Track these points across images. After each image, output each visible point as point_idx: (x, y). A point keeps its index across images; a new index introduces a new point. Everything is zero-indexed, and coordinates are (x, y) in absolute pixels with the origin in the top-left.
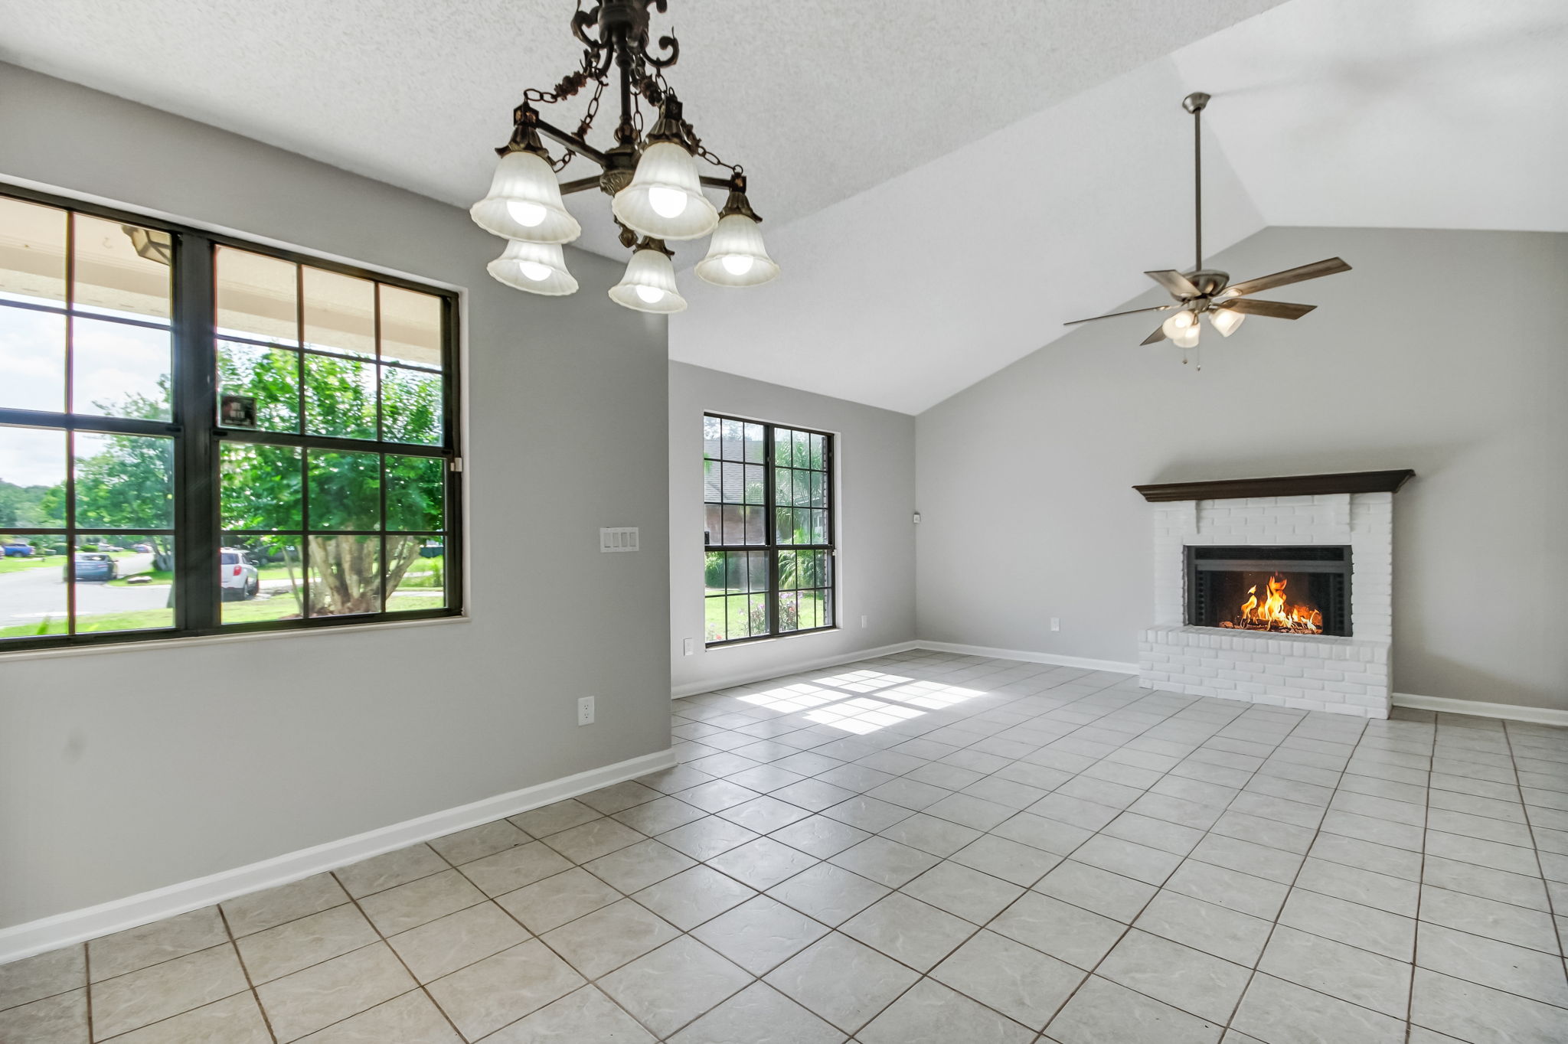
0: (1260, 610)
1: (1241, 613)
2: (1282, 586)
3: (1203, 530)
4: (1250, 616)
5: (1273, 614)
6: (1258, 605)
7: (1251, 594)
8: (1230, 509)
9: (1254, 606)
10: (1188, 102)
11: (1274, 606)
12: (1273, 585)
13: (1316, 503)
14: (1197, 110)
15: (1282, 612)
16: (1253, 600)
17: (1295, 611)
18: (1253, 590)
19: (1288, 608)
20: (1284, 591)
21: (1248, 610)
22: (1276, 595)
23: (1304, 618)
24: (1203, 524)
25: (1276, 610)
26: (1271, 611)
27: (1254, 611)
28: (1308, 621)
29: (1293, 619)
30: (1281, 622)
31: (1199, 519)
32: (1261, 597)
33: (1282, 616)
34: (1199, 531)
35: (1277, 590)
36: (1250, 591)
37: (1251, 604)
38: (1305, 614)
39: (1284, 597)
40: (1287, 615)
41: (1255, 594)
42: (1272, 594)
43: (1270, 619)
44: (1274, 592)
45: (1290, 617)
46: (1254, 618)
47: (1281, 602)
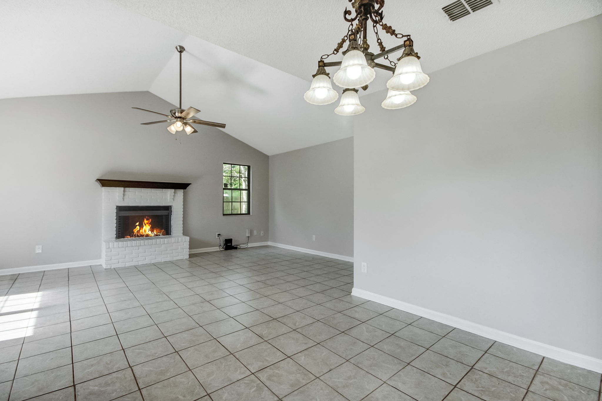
0: (141, 231)
1: (133, 233)
2: (149, 222)
3: (125, 199)
4: (137, 233)
5: (146, 232)
6: (140, 229)
7: (137, 225)
8: (135, 192)
9: (139, 230)
10: (178, 47)
11: (146, 229)
12: (146, 221)
13: (164, 191)
14: (181, 52)
15: (150, 231)
16: (138, 227)
17: (155, 231)
18: (137, 224)
19: (152, 230)
20: (150, 224)
21: (136, 231)
22: (147, 225)
23: (158, 233)
24: (126, 197)
25: (147, 230)
26: (145, 231)
27: (138, 231)
28: (160, 234)
29: (154, 233)
30: (149, 235)
31: (124, 195)
32: (141, 226)
33: (150, 233)
34: (123, 200)
35: (147, 223)
36: (136, 224)
37: (137, 229)
38: (159, 231)
39: (150, 226)
40: (152, 232)
41: (139, 225)
42: (145, 225)
43: (145, 234)
44: (146, 224)
45: (153, 233)
46: (139, 234)
47: (149, 227)
